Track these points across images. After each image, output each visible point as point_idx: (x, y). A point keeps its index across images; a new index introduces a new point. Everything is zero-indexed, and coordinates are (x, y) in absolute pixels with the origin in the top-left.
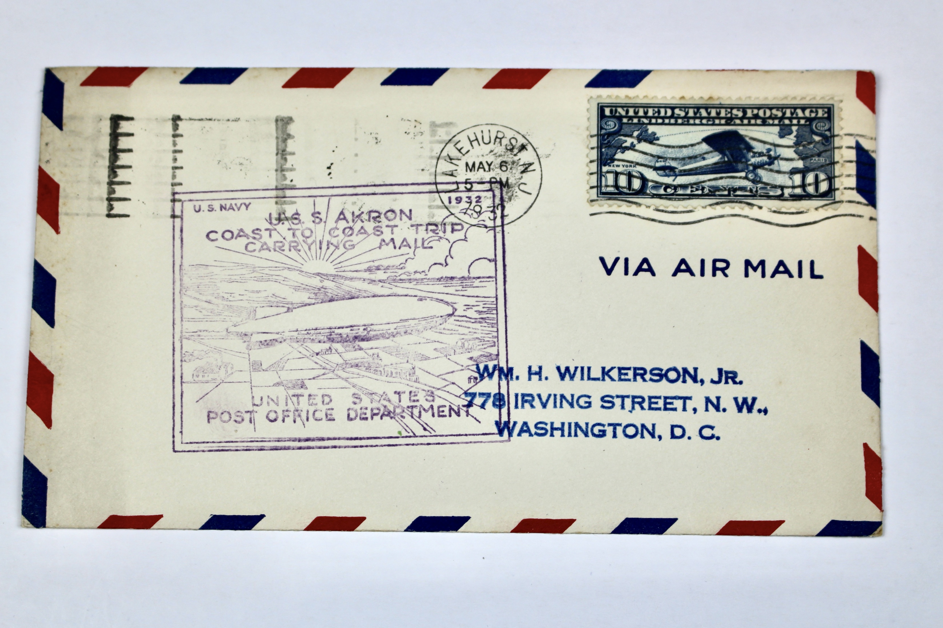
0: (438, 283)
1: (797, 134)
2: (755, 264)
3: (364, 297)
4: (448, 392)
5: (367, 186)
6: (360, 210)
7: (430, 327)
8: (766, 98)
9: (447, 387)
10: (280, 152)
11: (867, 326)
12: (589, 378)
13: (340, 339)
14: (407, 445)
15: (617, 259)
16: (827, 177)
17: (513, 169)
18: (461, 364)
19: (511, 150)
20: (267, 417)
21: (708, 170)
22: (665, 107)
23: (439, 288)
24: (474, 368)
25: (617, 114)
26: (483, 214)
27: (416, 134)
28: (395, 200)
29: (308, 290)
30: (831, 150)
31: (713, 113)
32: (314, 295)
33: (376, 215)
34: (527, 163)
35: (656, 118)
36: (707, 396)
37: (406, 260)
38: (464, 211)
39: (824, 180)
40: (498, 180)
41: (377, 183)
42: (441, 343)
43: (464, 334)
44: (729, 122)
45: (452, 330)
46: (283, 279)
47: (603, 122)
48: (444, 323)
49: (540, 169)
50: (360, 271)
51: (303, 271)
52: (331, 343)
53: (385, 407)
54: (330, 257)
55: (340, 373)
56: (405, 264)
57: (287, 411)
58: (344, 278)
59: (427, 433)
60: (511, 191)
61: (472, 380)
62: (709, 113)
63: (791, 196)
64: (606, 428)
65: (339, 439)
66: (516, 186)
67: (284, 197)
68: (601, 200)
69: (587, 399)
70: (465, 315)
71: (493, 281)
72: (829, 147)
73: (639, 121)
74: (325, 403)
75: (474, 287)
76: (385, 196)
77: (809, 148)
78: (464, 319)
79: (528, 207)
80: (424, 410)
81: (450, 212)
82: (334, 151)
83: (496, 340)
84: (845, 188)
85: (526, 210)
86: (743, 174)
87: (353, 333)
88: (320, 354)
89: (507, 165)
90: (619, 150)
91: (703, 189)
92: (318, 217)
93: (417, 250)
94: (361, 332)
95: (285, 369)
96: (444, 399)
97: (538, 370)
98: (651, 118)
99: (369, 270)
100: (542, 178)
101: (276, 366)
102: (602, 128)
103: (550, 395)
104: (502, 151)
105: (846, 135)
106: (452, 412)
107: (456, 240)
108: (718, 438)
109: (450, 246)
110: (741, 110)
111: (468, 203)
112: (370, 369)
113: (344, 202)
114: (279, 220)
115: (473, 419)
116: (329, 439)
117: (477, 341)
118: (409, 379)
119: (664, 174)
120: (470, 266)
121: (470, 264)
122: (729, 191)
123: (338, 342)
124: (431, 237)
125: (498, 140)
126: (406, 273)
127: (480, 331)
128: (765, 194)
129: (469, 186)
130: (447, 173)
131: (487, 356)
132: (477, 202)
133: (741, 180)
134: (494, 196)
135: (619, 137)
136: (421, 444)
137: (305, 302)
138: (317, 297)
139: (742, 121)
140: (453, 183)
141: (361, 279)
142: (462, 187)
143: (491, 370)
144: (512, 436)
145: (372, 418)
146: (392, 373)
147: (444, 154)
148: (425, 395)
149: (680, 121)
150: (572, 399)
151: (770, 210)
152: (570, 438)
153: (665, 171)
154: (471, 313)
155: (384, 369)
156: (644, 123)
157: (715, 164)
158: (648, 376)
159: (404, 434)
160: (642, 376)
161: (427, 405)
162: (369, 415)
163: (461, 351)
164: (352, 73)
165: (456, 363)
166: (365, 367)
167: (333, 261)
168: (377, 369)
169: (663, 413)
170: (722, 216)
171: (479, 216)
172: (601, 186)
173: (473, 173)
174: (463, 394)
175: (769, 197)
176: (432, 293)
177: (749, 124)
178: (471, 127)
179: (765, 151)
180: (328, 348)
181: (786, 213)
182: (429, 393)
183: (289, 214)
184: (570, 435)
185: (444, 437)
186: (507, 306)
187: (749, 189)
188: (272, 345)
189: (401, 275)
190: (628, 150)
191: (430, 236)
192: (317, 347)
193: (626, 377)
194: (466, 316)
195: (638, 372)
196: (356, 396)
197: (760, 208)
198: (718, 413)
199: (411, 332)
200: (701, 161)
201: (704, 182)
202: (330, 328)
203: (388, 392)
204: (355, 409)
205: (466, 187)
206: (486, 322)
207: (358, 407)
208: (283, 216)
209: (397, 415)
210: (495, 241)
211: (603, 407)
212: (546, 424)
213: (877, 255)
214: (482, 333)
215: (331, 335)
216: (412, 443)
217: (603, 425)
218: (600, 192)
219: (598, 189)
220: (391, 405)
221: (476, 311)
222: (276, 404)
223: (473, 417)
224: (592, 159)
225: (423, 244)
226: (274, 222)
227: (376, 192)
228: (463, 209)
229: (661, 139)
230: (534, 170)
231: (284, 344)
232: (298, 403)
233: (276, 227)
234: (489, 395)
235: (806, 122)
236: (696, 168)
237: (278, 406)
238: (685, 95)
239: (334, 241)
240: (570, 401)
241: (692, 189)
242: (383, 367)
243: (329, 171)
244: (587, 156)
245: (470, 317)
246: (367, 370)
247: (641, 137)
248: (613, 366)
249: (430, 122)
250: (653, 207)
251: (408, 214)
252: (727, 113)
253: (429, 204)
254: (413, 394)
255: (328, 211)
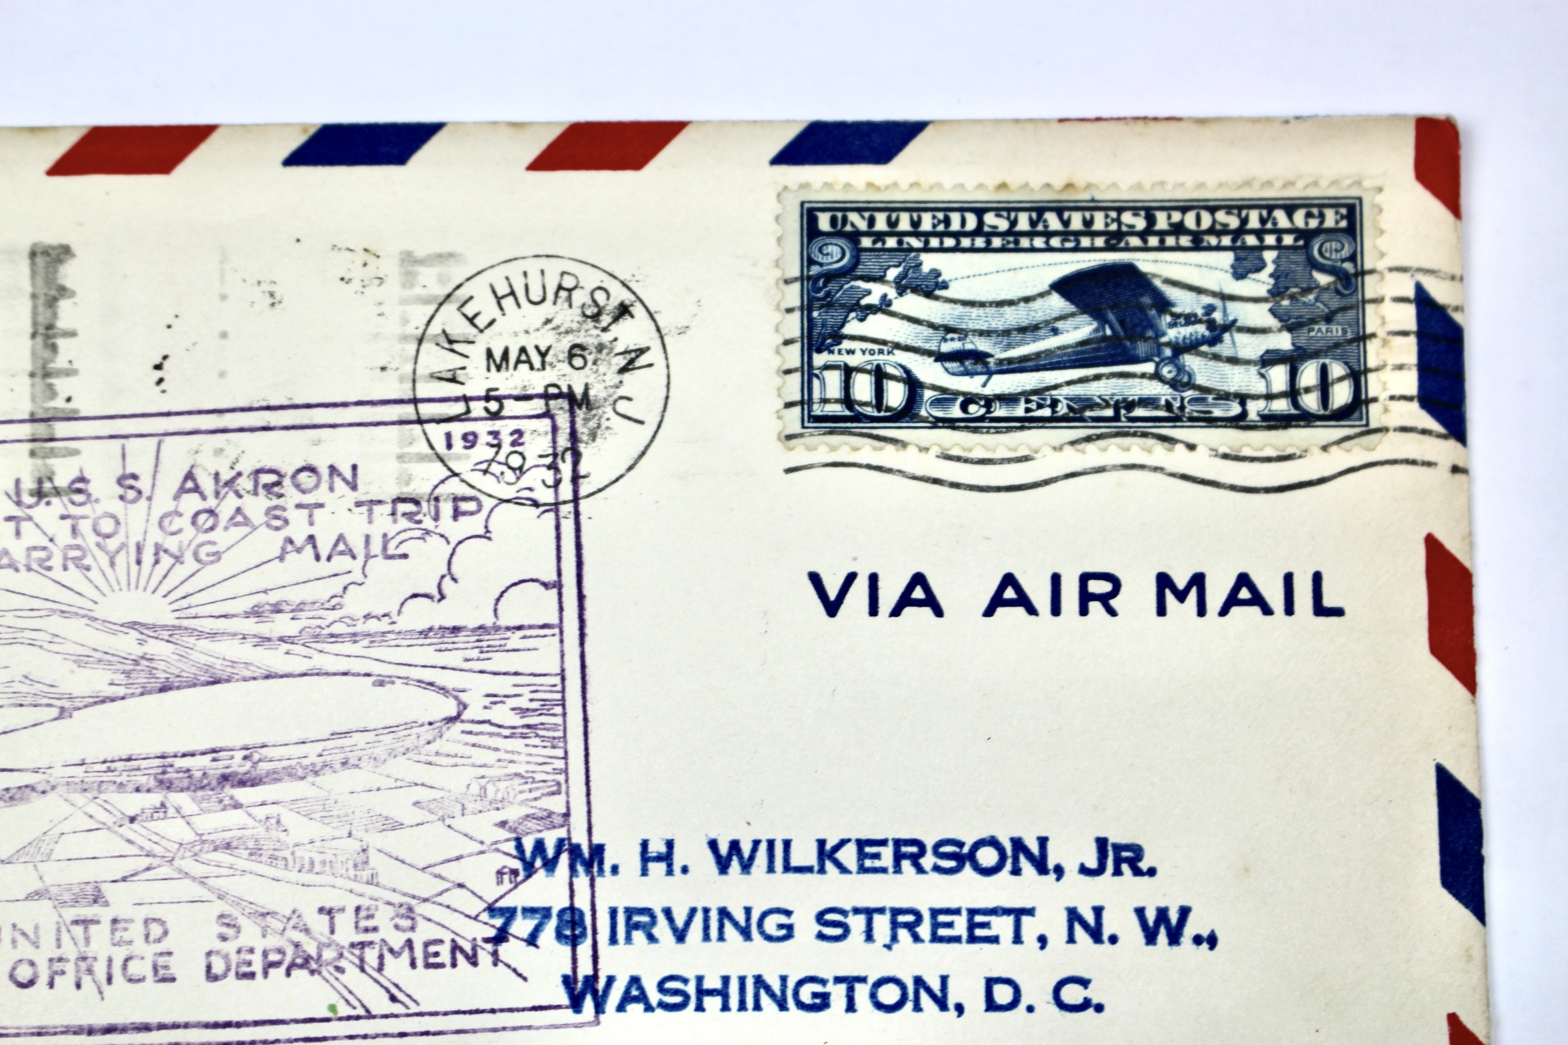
0: (421, 641)
1: (1276, 270)
2: (1181, 584)
3: (245, 679)
4: (448, 907)
5: (250, 409)
6: (232, 468)
7: (403, 750)
8: (1201, 185)
9: (445, 895)
10: (42, 330)
11: (1450, 728)
12: (787, 868)
13: (186, 783)
14: (351, 1037)
15: (851, 578)
16: (1348, 371)
17: (599, 362)
18: (480, 838)
19: (596, 317)
20: (12, 977)
21: (1065, 358)
22: (962, 210)
23: (425, 654)
24: (511, 847)
25: (848, 228)
26: (528, 473)
27: (366, 282)
28: (317, 443)
29: (110, 663)
30: (1358, 310)
31: (1076, 223)
32: (122, 676)
33: (271, 478)
34: (632, 347)
35: (941, 235)
36: (1072, 905)
37: (345, 588)
38: (484, 466)
39: (1341, 379)
40: (565, 389)
41: (274, 402)
42: (431, 787)
43: (484, 766)
44: (1113, 242)
45: (456, 756)
46: (49, 638)
47: (815, 248)
48: (438, 740)
49: (664, 363)
50: (234, 616)
51: (96, 619)
52: (164, 792)
53: (297, 945)
54: (161, 582)
55: (188, 865)
56: (341, 597)
57: (60, 960)
58: (197, 633)
59: (397, 1008)
60: (595, 415)
61: (506, 878)
62: (1066, 223)
63: (1264, 417)
64: (830, 988)
65: (186, 1026)
66: (607, 403)
67: (52, 439)
68: (812, 435)
69: (783, 919)
70: (486, 718)
71: (553, 635)
72: (1352, 300)
73: (900, 242)
74: (152, 938)
75: (508, 651)
76: (293, 432)
77: (1304, 303)
78: (486, 728)
79: (635, 455)
80: (391, 951)
81: (450, 469)
82: (169, 327)
83: (561, 778)
84: (1392, 398)
85: (631, 462)
86: (1149, 368)
87: (219, 768)
88: (139, 818)
89: (586, 353)
90: (853, 315)
91: (1054, 403)
92: (131, 487)
93: (371, 562)
94: (238, 765)
95: (55, 856)
96: (439, 924)
97: (663, 849)
98: (927, 235)
99: (255, 613)
100: (669, 383)
101: (32, 850)
102: (811, 262)
103: (693, 911)
104: (572, 321)
105: (1391, 270)
106: (460, 957)
107: (465, 537)
108: (1099, 1008)
109: (450, 551)
110: (1143, 213)
111: (492, 446)
112: (261, 855)
113: (195, 447)
114: (39, 494)
115: (510, 972)
116: (162, 1027)
117: (518, 781)
118: (353, 878)
119: (962, 369)
120: (498, 600)
121: (497, 595)
122: (1117, 407)
123: (182, 790)
124: (405, 531)
125: (563, 294)
126: (346, 620)
127: (523, 758)
128: (1202, 415)
129: (493, 406)
130: (443, 375)
131: (542, 818)
132: (514, 443)
133: (1145, 382)
134: (555, 429)
135: (853, 283)
136: (385, 1035)
137: (103, 694)
138: (131, 681)
139: (1145, 241)
140: (457, 399)
141: (235, 635)
142: (478, 409)
143: (550, 852)
144: (603, 1012)
145: (266, 974)
146: (312, 863)
147: (435, 329)
148: (392, 914)
149: (997, 242)
150: (748, 919)
151: (1214, 453)
152: (743, 1013)
153: (962, 363)
154: (503, 714)
155: (293, 853)
156: (911, 249)
157: (1083, 343)
158: (928, 861)
159: (344, 1010)
160: (915, 860)
161: (397, 940)
162: (257, 967)
163: (478, 806)
164: (214, 140)
165: (466, 835)
166: (247, 849)
167: (170, 592)
168: (277, 853)
169: (965, 949)
170: (1100, 470)
171: (518, 478)
172: (810, 401)
173: (503, 373)
174: (484, 910)
175: (1211, 422)
176: (407, 668)
177: (1162, 248)
178: (499, 264)
179: (1200, 312)
180: (158, 805)
181: (1253, 459)
182: (403, 911)
183: (62, 480)
184: (742, 1007)
185: (440, 1017)
186: (588, 696)
187: (1163, 402)
188: (22, 799)
189: (332, 624)
190: (875, 313)
191: (402, 528)
192: (133, 803)
193: (877, 863)
194: (488, 722)
195: (904, 849)
196: (226, 921)
197: (1191, 447)
198: (1098, 946)
199: (357, 762)
200: (1047, 337)
201: (1056, 387)
202: (163, 757)
203: (301, 909)
204: (224, 952)
205: (487, 410)
206: (537, 736)
207: (230, 947)
208: (47, 485)
209: (328, 964)
210: (558, 538)
211: (821, 936)
212: (685, 981)
213: (1471, 558)
214: (528, 763)
215: (164, 773)
216: (362, 1033)
217: (823, 982)
218: (810, 416)
219: (803, 409)
220: (311, 941)
221: (513, 709)
222: (34, 943)
223: (509, 966)
224: (789, 336)
225: (385, 548)
226: (28, 499)
227: (272, 424)
228: (481, 463)
229: (952, 285)
230: (650, 365)
231: (51, 796)
232: (87, 940)
233: (30, 512)
234: (546, 913)
235: (1296, 240)
236: (1038, 355)
237: (37, 947)
238: (1009, 180)
239: (172, 544)
240: (743, 923)
241: (1029, 405)
242: (291, 849)
243: (158, 374)
244: (777, 329)
245: (500, 723)
246: (253, 858)
247: (904, 282)
248: (846, 837)
249: (401, 253)
250: (935, 450)
251: (348, 475)
252: (1109, 220)
253: (399, 451)
254: (363, 914)
255: (155, 472)
